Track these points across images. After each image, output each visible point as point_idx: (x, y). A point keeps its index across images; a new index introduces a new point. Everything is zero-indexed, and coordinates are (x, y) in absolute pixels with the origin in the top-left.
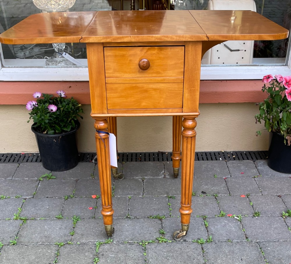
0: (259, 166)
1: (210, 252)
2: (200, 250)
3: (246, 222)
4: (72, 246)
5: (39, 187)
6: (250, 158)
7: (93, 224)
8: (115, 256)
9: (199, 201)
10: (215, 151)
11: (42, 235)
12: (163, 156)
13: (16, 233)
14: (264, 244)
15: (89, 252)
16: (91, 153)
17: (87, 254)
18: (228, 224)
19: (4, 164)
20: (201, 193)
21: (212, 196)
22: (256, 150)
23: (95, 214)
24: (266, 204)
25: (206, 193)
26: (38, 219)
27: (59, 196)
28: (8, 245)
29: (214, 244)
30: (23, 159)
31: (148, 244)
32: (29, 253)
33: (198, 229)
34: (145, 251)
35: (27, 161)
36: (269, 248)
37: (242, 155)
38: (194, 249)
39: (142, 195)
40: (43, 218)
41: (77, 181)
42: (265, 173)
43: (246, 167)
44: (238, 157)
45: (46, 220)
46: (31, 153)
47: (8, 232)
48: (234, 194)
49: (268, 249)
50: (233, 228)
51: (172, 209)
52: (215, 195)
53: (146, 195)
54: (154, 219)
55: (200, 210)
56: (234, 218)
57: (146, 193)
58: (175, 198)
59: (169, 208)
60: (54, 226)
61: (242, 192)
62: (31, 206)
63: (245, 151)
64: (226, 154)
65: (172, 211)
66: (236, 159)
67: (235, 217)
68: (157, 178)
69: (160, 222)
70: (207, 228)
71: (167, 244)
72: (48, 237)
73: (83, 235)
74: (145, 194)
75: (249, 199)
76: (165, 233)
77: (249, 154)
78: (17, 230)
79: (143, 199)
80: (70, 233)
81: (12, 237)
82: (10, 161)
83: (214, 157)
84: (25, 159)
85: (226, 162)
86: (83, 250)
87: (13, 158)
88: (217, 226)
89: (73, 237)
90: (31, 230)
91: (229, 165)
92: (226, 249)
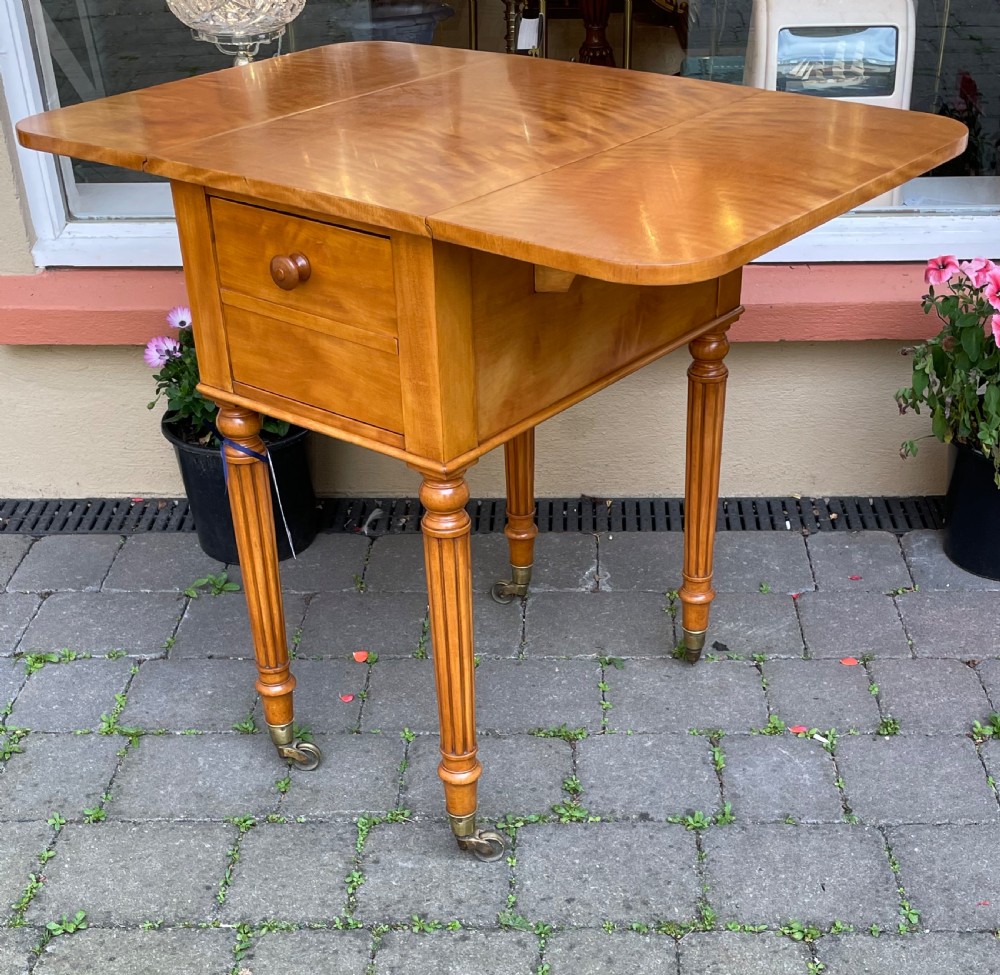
0: (915, 553)
1: (721, 857)
2: (690, 850)
3: (850, 754)
4: (279, 831)
5: (187, 620)
6: (886, 522)
7: (353, 754)
8: (417, 866)
9: (702, 678)
10: (772, 496)
11: (187, 790)
12: (595, 513)
13: (105, 780)
14: (902, 835)
15: (333, 850)
16: (359, 500)
17: (326, 857)
18: (790, 760)
19: (74, 537)
20: (710, 648)
21: (748, 658)
22: (911, 495)
23: (360, 718)
24: (922, 690)
25: (727, 650)
26: (178, 733)
27: (248, 655)
28: (80, 822)
29: (739, 829)
30: (139, 520)
31: (525, 825)
32: (145, 850)
33: (691, 778)
34: (513, 850)
35: (150, 528)
36: (916, 849)
37: (859, 511)
38: (671, 846)
39: (516, 651)
40: (193, 731)
41: (307, 599)
42: (931, 576)
43: (870, 556)
44: (847, 518)
45: (203, 738)
46: (164, 497)
47: (82, 777)
48: (819, 653)
49: (912, 853)
50: (806, 776)
51: (611, 707)
52: (756, 656)
53: (530, 652)
54: (549, 739)
55: (702, 710)
56: (812, 738)
57: (532, 646)
58: (625, 664)
59: (602, 702)
60: (227, 757)
61: (846, 648)
62: (157, 689)
63: (873, 498)
64: (805, 508)
65: (610, 712)
66: (839, 527)
67: (817, 737)
68: (570, 593)
69: (567, 750)
70: (719, 773)
71: (585, 829)
72: (205, 796)
73: (318, 791)
74: (526, 649)
75: (869, 674)
76: (581, 789)
77: (885, 509)
78: (107, 769)
79: (520, 667)
80: (277, 782)
81: (94, 794)
82: (97, 525)
83: (765, 520)
84: (143, 520)
85: (806, 536)
86: (315, 842)
87: (105, 515)
88: (755, 766)
89: (285, 798)
90: (155, 770)
91: (814, 549)
92: (775, 848)
